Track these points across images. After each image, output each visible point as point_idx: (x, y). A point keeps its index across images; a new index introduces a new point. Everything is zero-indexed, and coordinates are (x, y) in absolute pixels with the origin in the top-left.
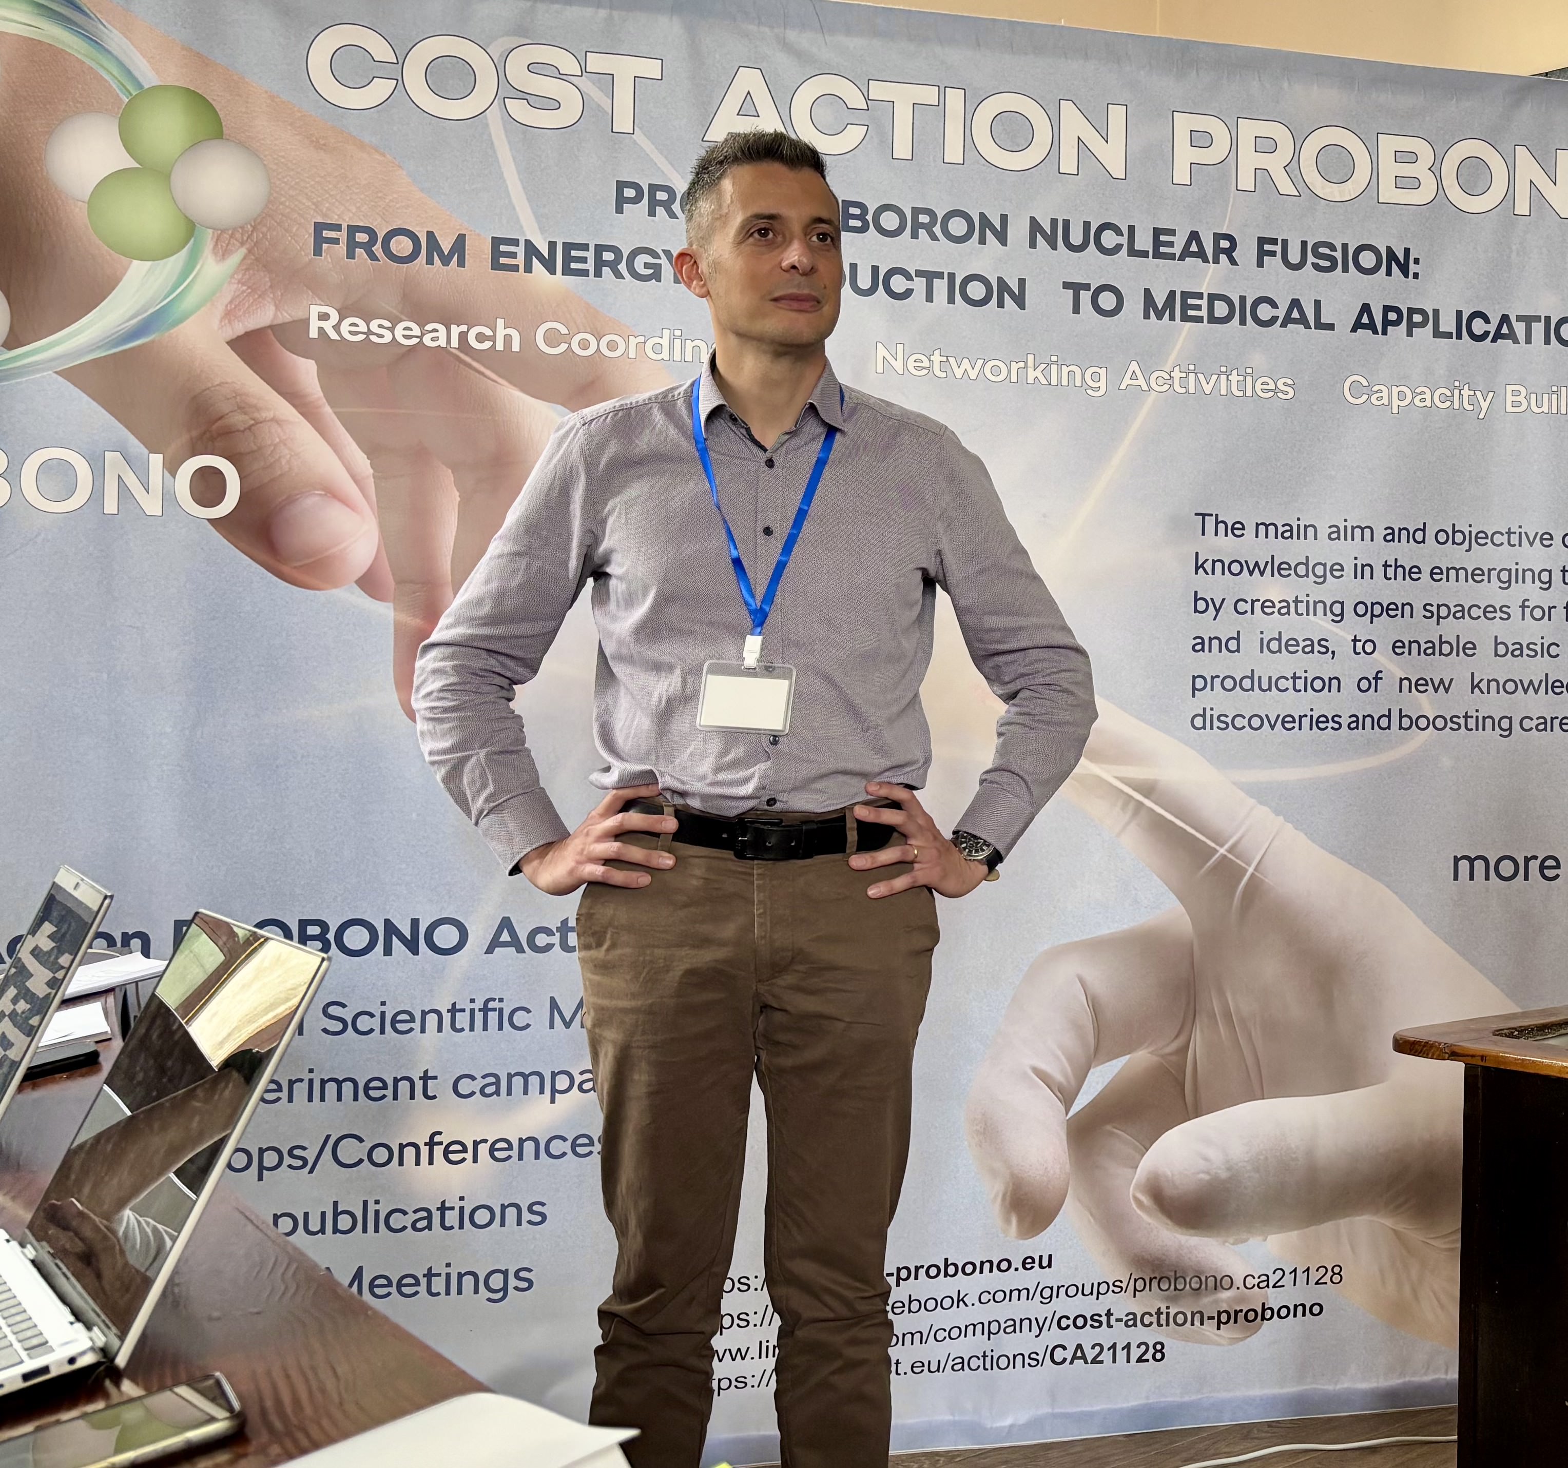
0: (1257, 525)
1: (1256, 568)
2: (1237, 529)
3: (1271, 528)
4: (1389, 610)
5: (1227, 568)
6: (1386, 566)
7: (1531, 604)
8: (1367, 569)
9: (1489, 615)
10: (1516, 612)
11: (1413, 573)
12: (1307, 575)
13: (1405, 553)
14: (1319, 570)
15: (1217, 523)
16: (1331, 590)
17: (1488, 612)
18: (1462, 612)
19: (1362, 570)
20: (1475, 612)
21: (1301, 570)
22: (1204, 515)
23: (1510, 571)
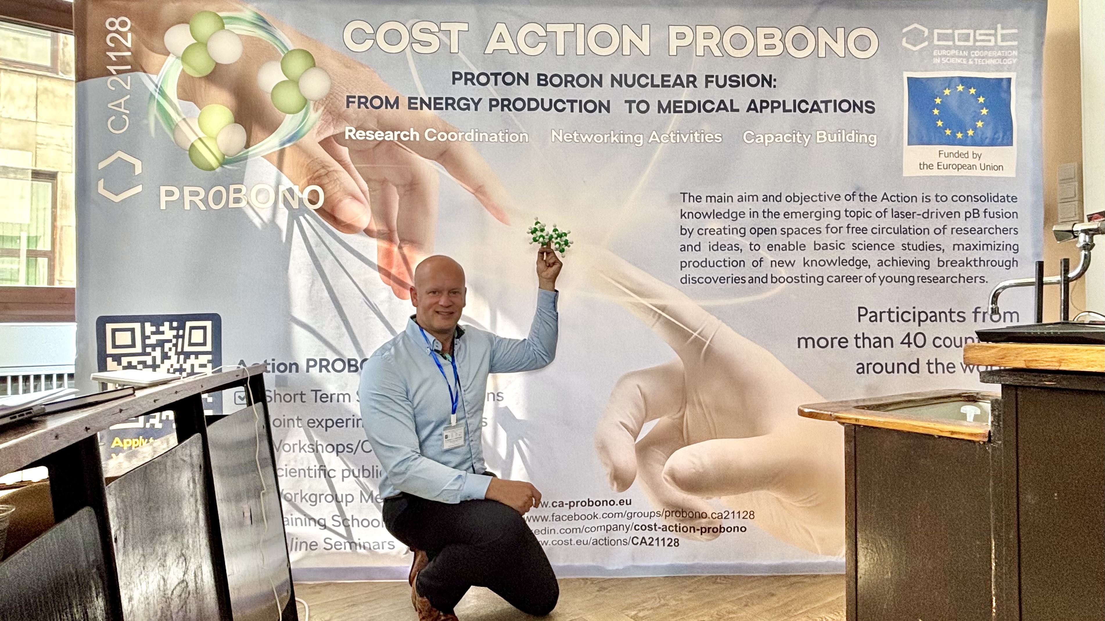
0: (707, 197)
1: (707, 215)
2: (698, 199)
3: (713, 198)
4: (766, 231)
5: (694, 216)
6: (764, 212)
7: (831, 226)
8: (755, 214)
9: (811, 232)
10: (824, 230)
11: (776, 215)
12: (729, 217)
13: (772, 206)
14: (734, 215)
15: (690, 196)
16: (740, 223)
17: (811, 231)
18: (799, 231)
19: (753, 214)
20: (805, 231)
21: (726, 215)
22: (684, 194)
23: (820, 212)
